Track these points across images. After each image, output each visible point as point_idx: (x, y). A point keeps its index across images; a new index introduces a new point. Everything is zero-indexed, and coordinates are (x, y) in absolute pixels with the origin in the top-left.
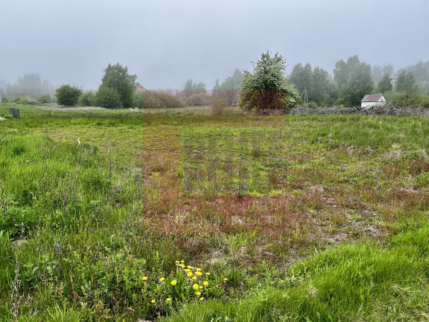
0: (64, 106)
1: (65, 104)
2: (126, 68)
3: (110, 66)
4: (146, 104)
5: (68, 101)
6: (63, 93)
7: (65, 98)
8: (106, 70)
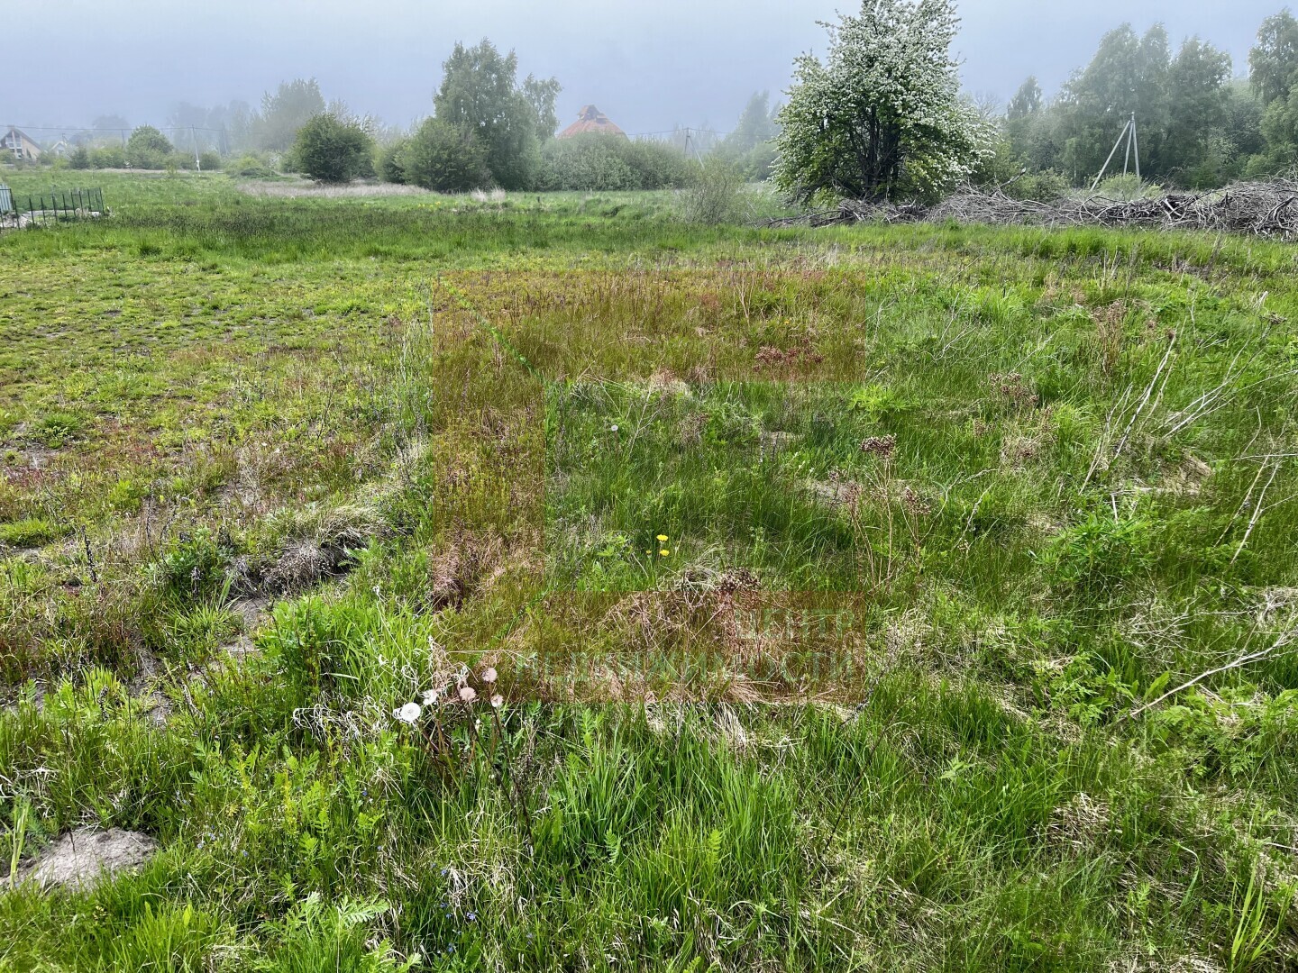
0: (318, 183)
1: (319, 176)
2: (512, 56)
3: (459, 51)
4: (577, 176)
5: (326, 167)
6: (313, 140)
7: (319, 158)
8: (448, 66)
